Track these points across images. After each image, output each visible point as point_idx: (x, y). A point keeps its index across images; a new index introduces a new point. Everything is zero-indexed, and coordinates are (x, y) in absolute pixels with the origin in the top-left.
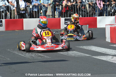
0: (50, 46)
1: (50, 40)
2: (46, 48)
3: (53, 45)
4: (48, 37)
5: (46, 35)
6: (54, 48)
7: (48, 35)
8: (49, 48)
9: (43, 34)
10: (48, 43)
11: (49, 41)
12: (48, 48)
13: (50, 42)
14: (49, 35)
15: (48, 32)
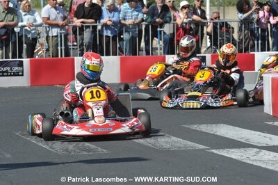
0: (101, 125)
1: (101, 110)
2: (90, 130)
3: (107, 122)
4: (97, 104)
5: (93, 97)
6: (111, 129)
7: (96, 99)
8: (99, 130)
9: (86, 95)
10: (96, 119)
11: (98, 112)
12: (95, 130)
13: (102, 114)
14: (99, 97)
15: (97, 91)
